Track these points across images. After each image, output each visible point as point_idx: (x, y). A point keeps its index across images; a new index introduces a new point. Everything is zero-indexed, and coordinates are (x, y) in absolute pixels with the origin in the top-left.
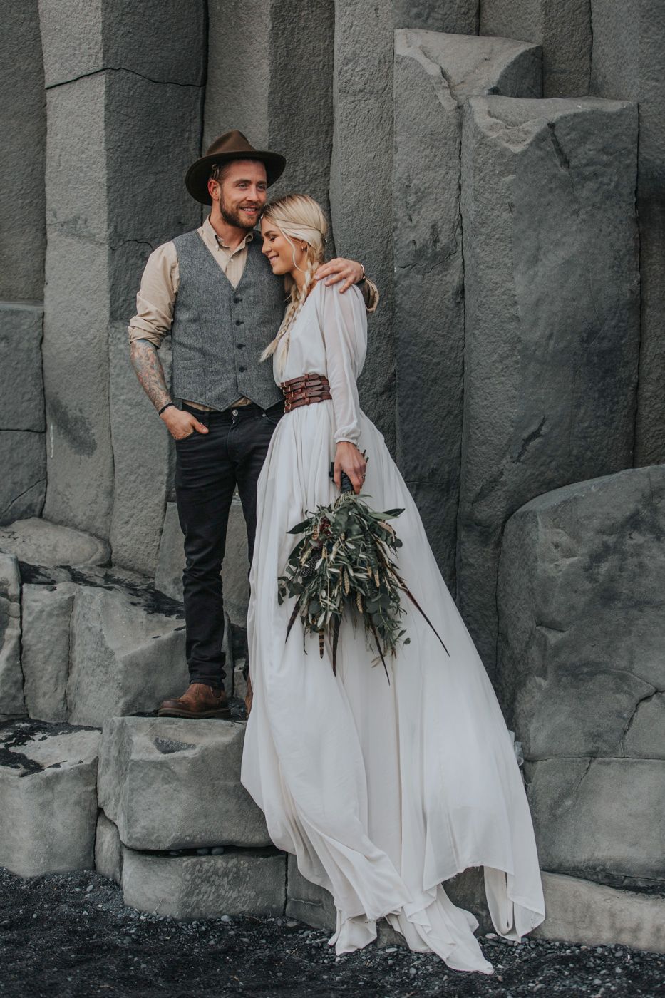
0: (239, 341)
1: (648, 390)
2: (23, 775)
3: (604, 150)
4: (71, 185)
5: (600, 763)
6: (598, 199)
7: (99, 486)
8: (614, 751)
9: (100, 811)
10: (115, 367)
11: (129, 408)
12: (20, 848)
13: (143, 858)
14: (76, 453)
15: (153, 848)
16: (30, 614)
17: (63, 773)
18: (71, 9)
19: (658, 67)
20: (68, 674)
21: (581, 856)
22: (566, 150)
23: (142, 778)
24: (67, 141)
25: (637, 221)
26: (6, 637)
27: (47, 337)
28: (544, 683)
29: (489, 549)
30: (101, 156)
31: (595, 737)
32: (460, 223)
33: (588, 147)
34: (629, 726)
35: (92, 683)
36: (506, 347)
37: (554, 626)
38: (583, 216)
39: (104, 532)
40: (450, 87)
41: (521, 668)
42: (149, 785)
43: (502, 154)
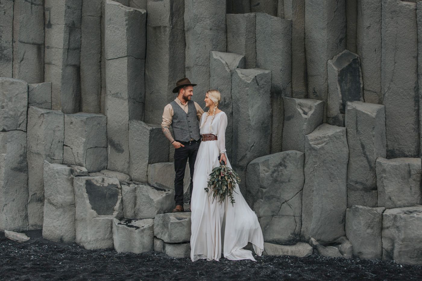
0: (190, 126)
1: (274, 135)
2: (136, 229)
3: (265, 82)
4: (116, 85)
5: (275, 218)
6: (264, 93)
7: (125, 161)
8: (277, 215)
9: (155, 237)
10: (133, 131)
11: (137, 141)
12: (136, 247)
13: (173, 245)
14: (117, 153)
15: (177, 242)
16: (124, 192)
17: (146, 228)
18: (117, 40)
19: (276, 63)
20: (135, 206)
21: (271, 238)
22: (258, 82)
23: (174, 226)
24: (115, 73)
25: (271, 97)
26: (118, 198)
27: (108, 123)
28: (262, 201)
29: (243, 172)
30: (126, 78)
31: (273, 212)
32: (231, 97)
33: (262, 81)
34: (280, 209)
35: (145, 208)
36: (247, 126)
37: (264, 188)
38: (261, 96)
39: (127, 172)
40: (228, 66)
41: (255, 198)
42: (176, 228)
43: (245, 83)
